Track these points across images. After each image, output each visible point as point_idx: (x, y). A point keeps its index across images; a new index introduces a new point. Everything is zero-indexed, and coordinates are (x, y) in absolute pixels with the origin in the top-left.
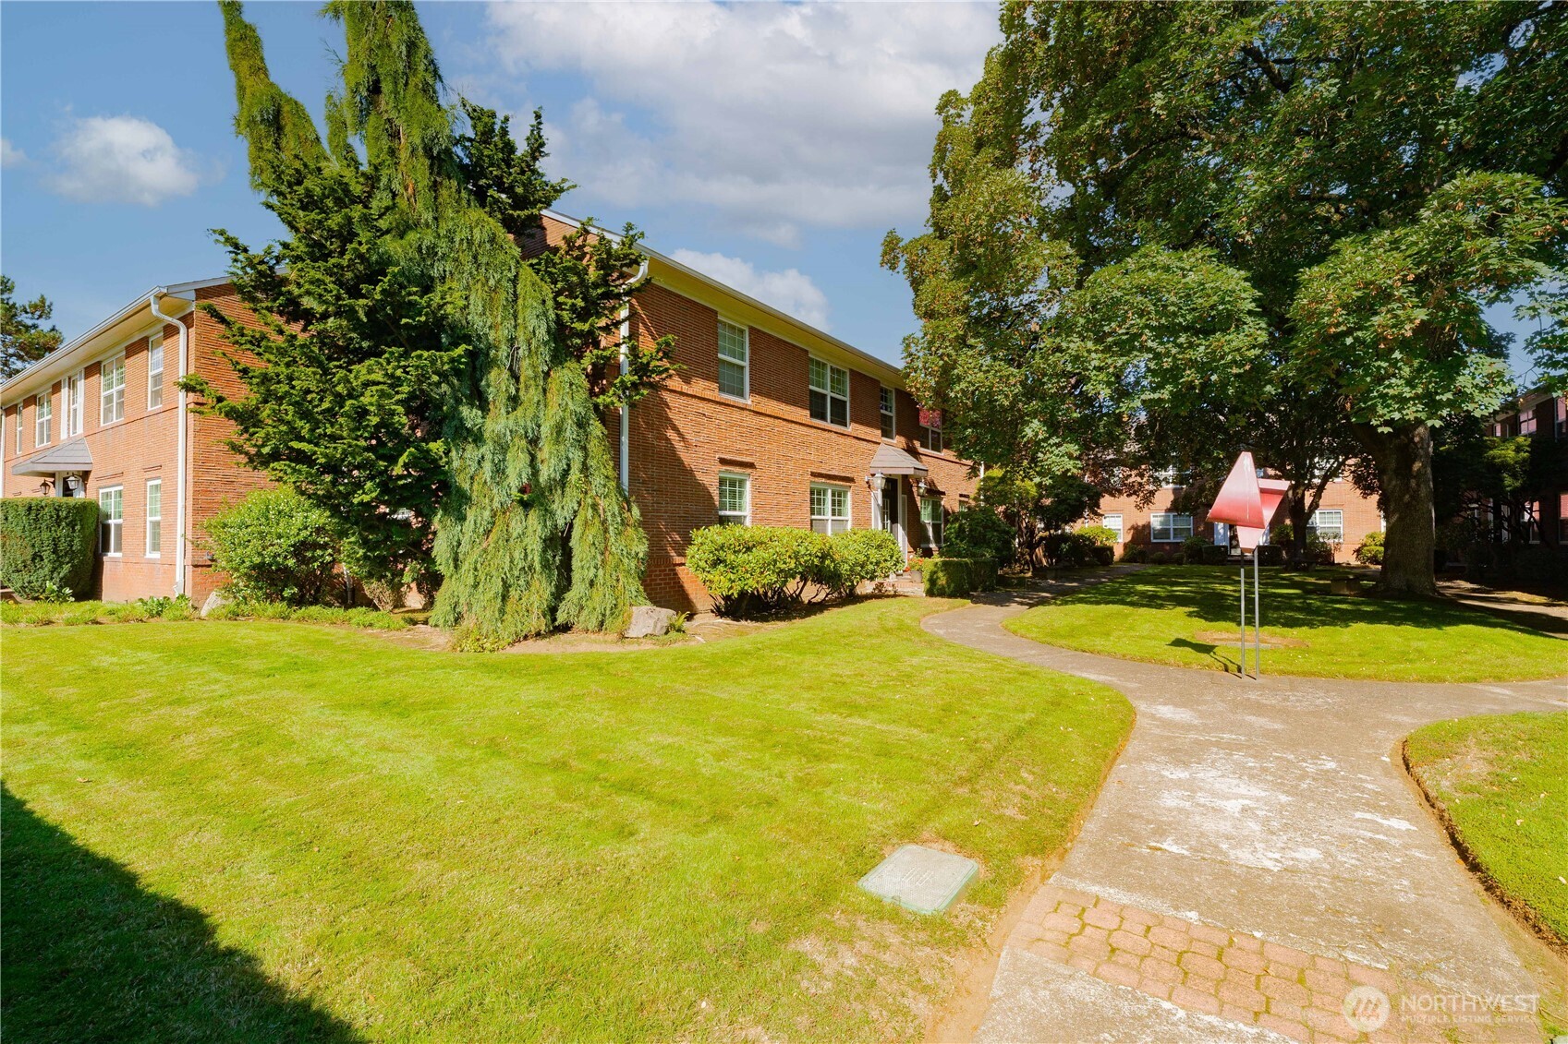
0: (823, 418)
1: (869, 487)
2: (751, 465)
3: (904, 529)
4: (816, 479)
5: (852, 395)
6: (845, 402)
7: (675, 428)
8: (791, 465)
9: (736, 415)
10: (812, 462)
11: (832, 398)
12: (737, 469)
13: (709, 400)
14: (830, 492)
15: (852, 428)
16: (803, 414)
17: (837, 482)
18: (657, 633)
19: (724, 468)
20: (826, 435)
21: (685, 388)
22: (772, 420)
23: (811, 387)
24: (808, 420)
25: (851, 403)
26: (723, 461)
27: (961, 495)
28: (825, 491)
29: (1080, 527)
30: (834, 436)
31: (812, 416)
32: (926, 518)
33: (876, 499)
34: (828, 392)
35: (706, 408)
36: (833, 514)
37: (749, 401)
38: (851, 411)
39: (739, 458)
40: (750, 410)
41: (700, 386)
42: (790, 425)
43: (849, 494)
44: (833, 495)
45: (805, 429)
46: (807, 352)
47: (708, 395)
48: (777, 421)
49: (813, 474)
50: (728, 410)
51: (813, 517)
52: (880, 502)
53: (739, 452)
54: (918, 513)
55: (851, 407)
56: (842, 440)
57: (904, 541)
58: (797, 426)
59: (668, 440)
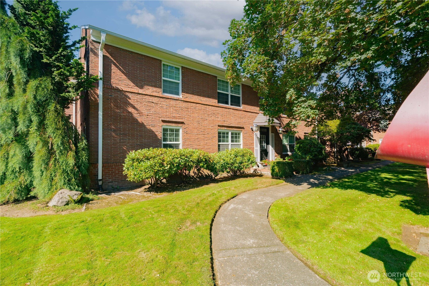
0: (227, 103)
1: (253, 130)
2: (182, 123)
3: (272, 147)
4: (221, 128)
5: (242, 94)
6: (239, 97)
7: (134, 108)
8: (206, 122)
9: (172, 102)
10: (219, 121)
11: (231, 95)
12: (174, 125)
13: (156, 96)
14: (230, 133)
15: (242, 107)
16: (214, 102)
17: (234, 129)
18: (59, 205)
19: (165, 124)
20: (228, 110)
21: (141, 91)
22: (195, 104)
23: (218, 91)
24: (217, 104)
25: (242, 97)
26: (164, 121)
27: (305, 133)
28: (227, 133)
29: (365, 144)
30: (232, 110)
31: (219, 102)
32: (285, 142)
33: (256, 135)
34: (229, 93)
35: (155, 100)
36: (232, 141)
37: (181, 96)
38: (242, 100)
39: (174, 120)
40: (181, 100)
41: (149, 90)
42: (206, 106)
43: (241, 134)
44: (232, 134)
45: (215, 108)
46: (216, 77)
47: (154, 94)
48: (198, 105)
49: (219, 126)
50: (168, 101)
51: (220, 143)
52: (259, 136)
53: (174, 117)
54: (281, 141)
55: (242, 99)
56: (237, 112)
57: (272, 151)
58: (210, 107)
59: (129, 112)
